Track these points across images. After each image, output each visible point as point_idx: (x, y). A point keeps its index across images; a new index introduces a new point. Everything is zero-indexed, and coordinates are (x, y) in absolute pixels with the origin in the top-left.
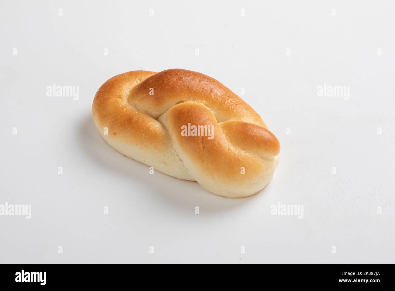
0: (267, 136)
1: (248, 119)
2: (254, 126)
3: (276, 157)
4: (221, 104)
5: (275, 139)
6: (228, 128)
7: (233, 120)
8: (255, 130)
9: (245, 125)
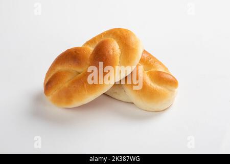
0: (171, 78)
1: (161, 69)
2: (164, 73)
3: (176, 90)
4: (147, 62)
5: (176, 80)
6: (150, 74)
7: (153, 70)
8: (165, 75)
9: (159, 72)
